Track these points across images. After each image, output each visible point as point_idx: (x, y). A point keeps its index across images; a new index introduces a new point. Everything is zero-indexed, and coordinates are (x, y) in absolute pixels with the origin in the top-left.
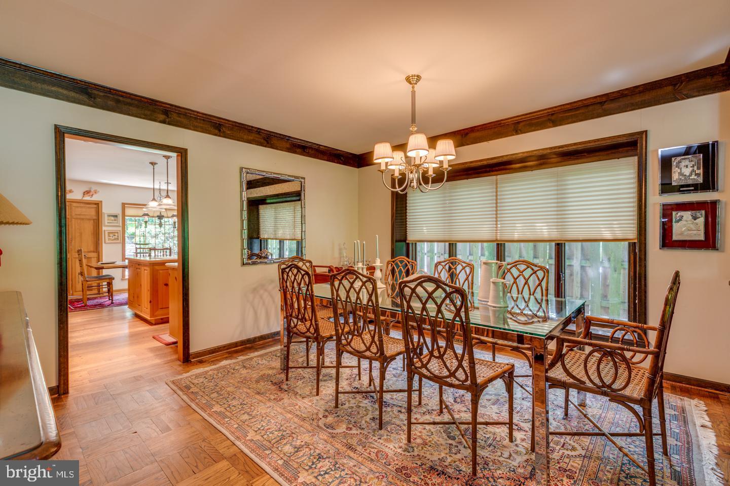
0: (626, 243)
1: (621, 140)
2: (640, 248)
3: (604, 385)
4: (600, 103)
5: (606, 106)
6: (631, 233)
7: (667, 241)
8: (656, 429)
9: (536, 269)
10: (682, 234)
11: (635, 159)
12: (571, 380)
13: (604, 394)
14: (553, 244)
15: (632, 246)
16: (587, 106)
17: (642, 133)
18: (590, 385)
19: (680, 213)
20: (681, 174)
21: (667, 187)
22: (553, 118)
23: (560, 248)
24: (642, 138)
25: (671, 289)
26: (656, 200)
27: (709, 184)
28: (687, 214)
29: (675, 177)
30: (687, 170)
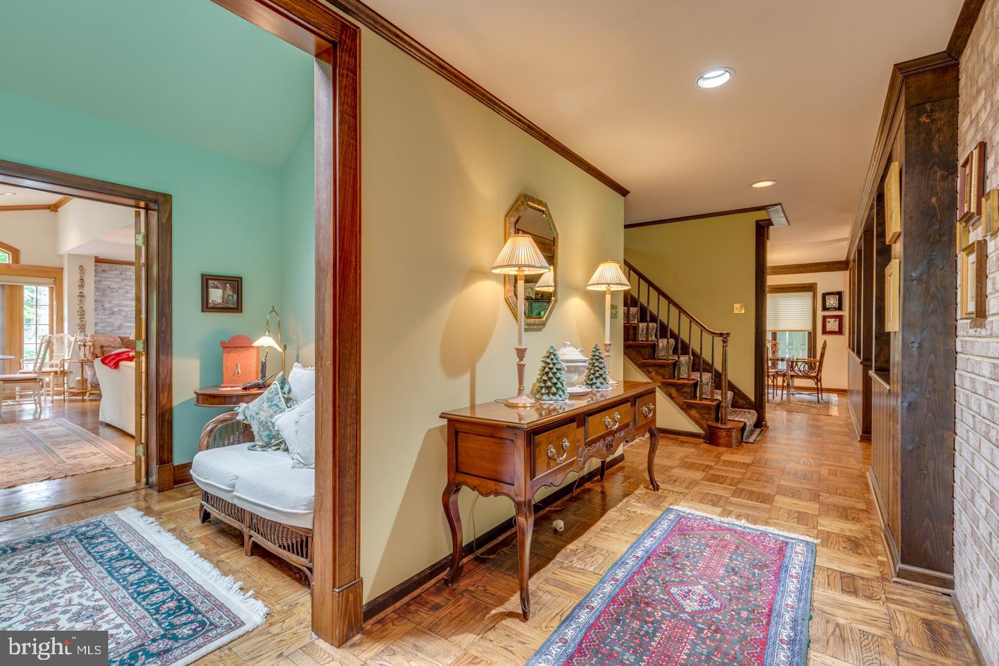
1: (807, 285)
2: (813, 334)
3: (805, 374)
6: (809, 327)
7: (825, 332)
10: (830, 329)
11: (811, 293)
15: (810, 333)
17: (815, 283)
19: (830, 319)
20: (830, 303)
21: (825, 308)
23: (774, 334)
24: (814, 286)
25: (824, 344)
26: (820, 314)
27: (840, 308)
28: (832, 320)
29: (827, 304)
30: (832, 301)
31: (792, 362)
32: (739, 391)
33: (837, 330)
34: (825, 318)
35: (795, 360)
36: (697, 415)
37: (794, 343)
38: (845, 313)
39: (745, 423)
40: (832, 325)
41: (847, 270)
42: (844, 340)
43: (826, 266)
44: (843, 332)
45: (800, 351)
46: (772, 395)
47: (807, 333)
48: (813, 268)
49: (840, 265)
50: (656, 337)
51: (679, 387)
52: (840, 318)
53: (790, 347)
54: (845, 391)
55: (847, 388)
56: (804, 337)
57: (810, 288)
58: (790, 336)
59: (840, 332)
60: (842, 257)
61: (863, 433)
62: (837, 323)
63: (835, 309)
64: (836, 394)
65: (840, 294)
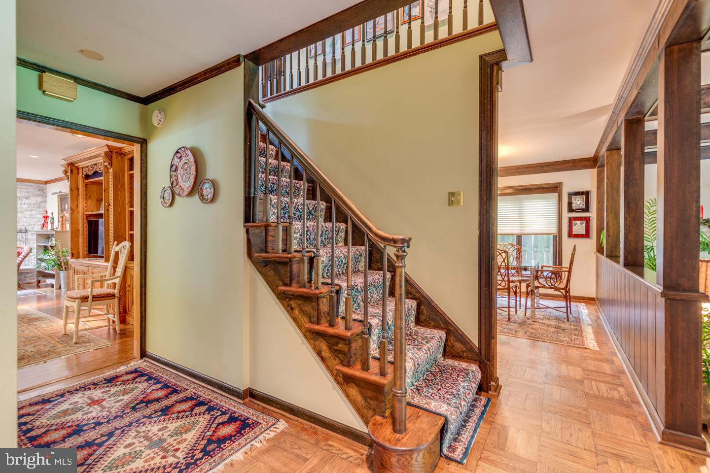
0: (552, 235)
1: (551, 186)
2: (559, 238)
3: (552, 285)
4: (541, 166)
5: (544, 168)
6: (554, 230)
7: (571, 235)
8: (569, 306)
9: (501, 252)
10: (576, 232)
11: (556, 194)
12: (541, 285)
13: (552, 288)
14: (516, 236)
15: (555, 237)
16: (536, 167)
17: (560, 183)
18: (547, 286)
19: (576, 222)
20: (576, 204)
21: (571, 210)
22: (518, 170)
23: (519, 238)
24: (560, 185)
25: (573, 250)
26: (566, 215)
27: (587, 209)
28: (578, 222)
29: (574, 205)
30: (578, 202)
31: (537, 271)
32: (457, 329)
33: (584, 233)
34: (571, 220)
35: (540, 269)
36: (359, 398)
37: (539, 245)
38: (593, 214)
39: (446, 418)
40: (579, 228)
41: (594, 167)
42: (591, 243)
43: (572, 164)
44: (591, 235)
45: (545, 254)
46: (514, 310)
47: (551, 236)
48: (558, 167)
49: (587, 163)
50: (346, 244)
51: (333, 340)
52: (587, 220)
53: (535, 250)
54: (593, 299)
55: (594, 296)
56: (549, 240)
57: (555, 188)
58: (535, 239)
59: (587, 235)
60: (591, 154)
61: (666, 427)
62: (584, 225)
63: (583, 210)
64: (584, 304)
65: (587, 194)
